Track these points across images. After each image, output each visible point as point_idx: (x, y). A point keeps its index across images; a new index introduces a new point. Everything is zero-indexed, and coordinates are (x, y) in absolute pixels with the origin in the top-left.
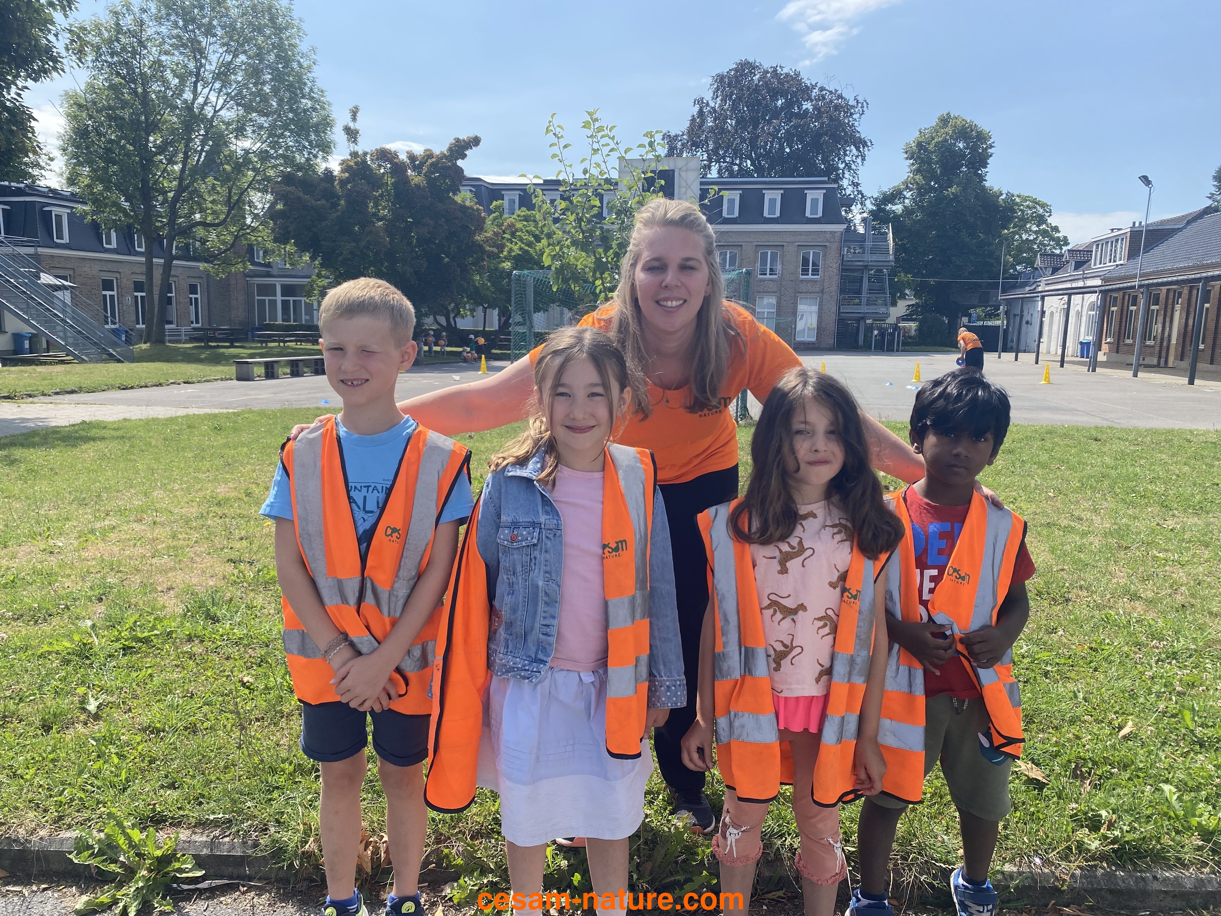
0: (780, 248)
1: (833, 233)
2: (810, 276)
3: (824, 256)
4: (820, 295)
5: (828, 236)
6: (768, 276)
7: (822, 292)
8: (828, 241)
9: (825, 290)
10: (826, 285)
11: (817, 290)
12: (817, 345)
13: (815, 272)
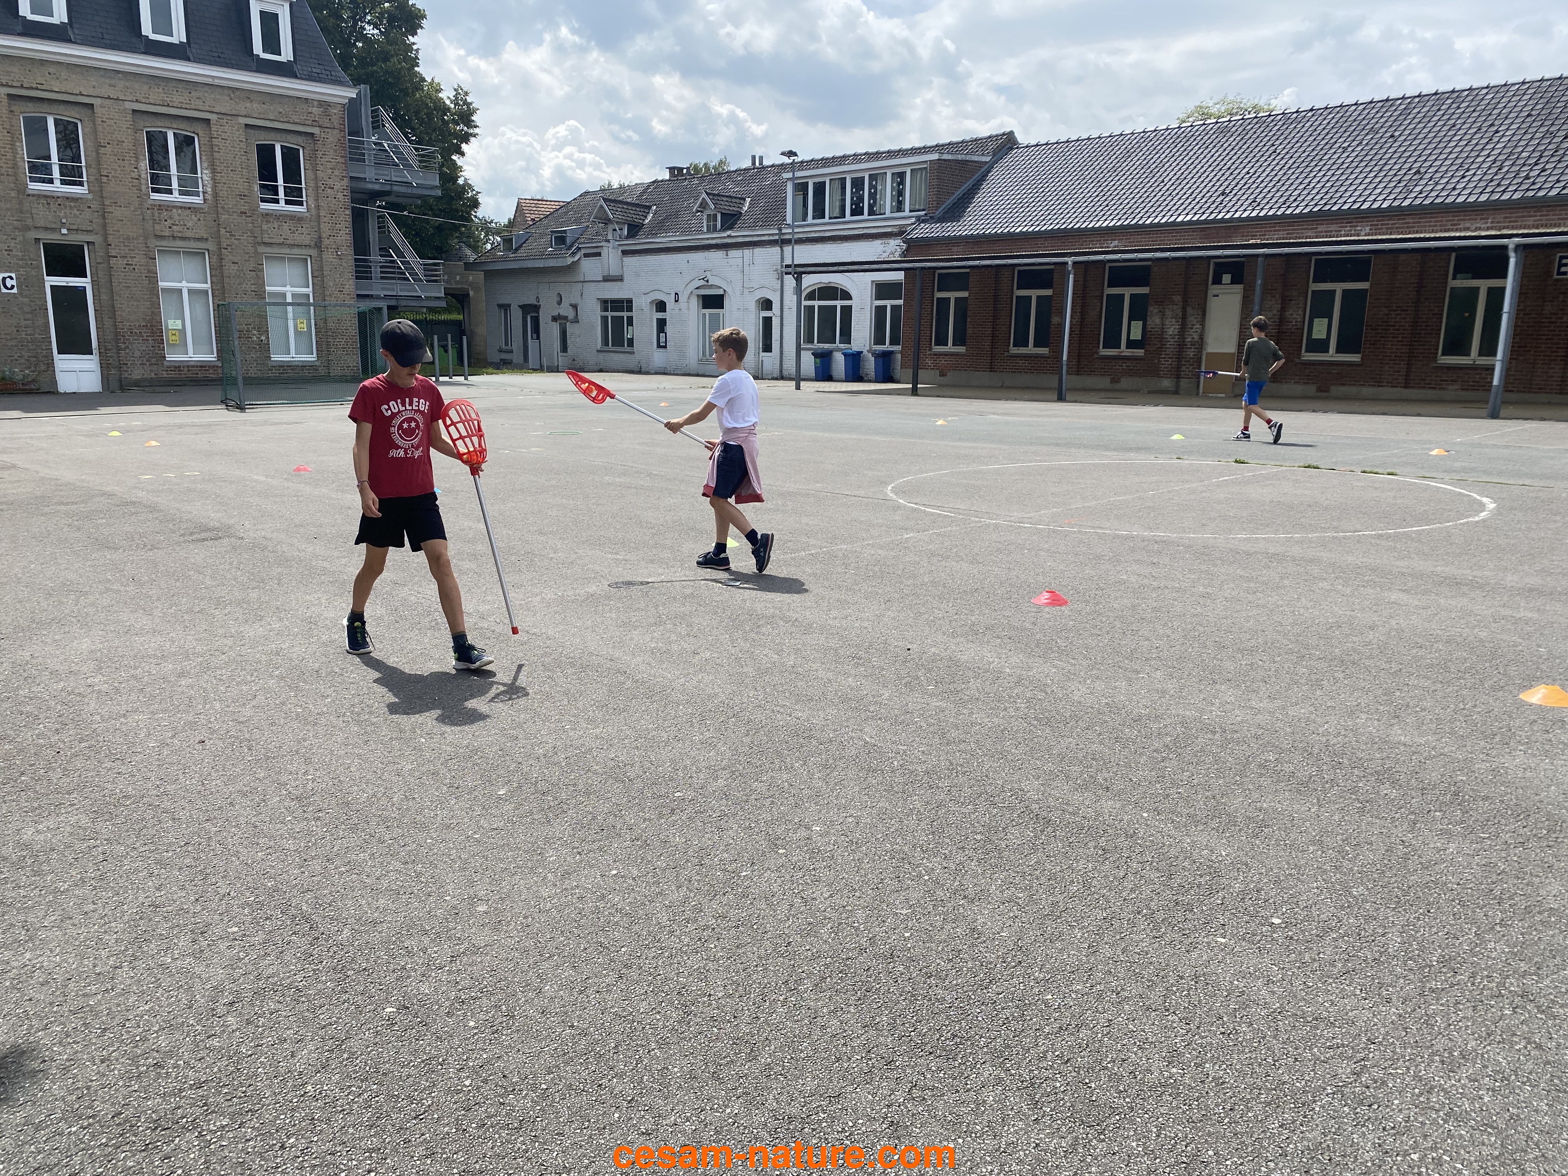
0: (199, 128)
1: (324, 105)
2: (282, 206)
3: (310, 158)
4: (314, 252)
5: (315, 110)
6: (176, 197)
7: (318, 245)
8: (315, 123)
9: (326, 242)
10: (325, 229)
11: (306, 239)
12: (322, 372)
13: (294, 196)
